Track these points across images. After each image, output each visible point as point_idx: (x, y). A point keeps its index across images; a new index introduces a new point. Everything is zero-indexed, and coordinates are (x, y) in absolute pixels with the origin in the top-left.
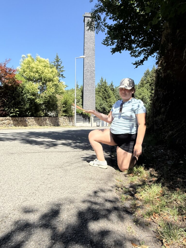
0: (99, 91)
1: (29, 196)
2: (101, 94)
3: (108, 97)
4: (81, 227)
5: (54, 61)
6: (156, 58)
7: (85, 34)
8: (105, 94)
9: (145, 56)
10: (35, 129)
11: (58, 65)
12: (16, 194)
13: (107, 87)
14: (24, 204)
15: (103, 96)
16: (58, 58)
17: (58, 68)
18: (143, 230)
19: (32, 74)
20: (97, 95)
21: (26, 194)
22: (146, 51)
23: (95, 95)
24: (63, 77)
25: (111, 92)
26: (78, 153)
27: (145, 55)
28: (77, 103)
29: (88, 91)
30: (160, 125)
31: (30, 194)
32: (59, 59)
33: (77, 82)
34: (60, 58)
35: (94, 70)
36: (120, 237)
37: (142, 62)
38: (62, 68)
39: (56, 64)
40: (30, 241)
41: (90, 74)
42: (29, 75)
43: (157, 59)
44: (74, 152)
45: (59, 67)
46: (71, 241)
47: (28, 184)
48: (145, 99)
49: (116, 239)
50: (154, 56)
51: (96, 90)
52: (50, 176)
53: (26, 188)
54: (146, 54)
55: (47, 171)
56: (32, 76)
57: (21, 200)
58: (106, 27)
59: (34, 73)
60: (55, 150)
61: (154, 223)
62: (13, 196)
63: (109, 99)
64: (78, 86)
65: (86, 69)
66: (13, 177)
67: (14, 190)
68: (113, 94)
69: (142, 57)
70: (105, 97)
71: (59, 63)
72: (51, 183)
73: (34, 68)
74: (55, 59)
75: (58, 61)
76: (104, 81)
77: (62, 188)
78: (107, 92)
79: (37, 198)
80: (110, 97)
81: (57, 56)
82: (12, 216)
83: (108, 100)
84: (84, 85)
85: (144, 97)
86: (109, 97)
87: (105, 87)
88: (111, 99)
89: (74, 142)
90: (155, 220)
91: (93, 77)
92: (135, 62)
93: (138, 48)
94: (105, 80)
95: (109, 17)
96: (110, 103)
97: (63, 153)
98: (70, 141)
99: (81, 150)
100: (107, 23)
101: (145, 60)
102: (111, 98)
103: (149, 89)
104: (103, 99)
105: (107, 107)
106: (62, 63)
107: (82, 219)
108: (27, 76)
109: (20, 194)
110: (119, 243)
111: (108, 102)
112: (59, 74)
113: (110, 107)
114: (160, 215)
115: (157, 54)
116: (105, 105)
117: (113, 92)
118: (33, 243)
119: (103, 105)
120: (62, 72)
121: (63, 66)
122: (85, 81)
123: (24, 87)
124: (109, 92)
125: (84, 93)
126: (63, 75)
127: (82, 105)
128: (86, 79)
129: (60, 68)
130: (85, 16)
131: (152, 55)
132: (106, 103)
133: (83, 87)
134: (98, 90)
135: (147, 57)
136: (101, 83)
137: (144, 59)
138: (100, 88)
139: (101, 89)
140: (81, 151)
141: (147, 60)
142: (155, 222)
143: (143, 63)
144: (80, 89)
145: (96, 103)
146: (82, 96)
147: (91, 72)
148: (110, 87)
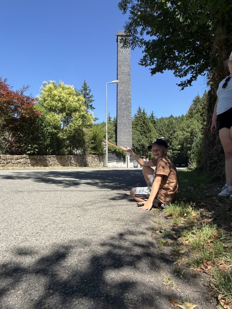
0: (136, 125)
1: (31, 236)
2: (139, 128)
3: (147, 132)
4: (95, 275)
5: (82, 90)
6: (207, 76)
7: (118, 55)
8: (144, 127)
9: (192, 75)
10: (56, 169)
11: (86, 94)
12: (14, 233)
13: (146, 119)
14: (21, 245)
16: (87, 86)
17: (86, 98)
18: (188, 283)
19: (54, 103)
20: (134, 129)
21: (28, 234)
22: (194, 69)
23: (131, 129)
24: (92, 108)
25: (151, 125)
26: (106, 193)
27: (192, 73)
28: (108, 139)
29: (123, 125)
30: (215, 157)
31: (32, 234)
33: (109, 114)
35: (130, 99)
36: (152, 290)
37: (189, 82)
38: (90, 97)
39: (84, 92)
40: (17, 289)
41: (125, 104)
42: (51, 104)
43: (208, 78)
44: (101, 192)
45: (87, 96)
46: (77, 292)
47: (33, 223)
48: (195, 132)
49: (145, 292)
50: (205, 74)
51: (132, 123)
52: (64, 215)
53: (29, 227)
54: (194, 72)
55: (62, 210)
56: (53, 106)
57: (19, 240)
58: (143, 43)
59: (56, 102)
60: (77, 189)
61: (205, 274)
62: (10, 235)
63: (149, 133)
64: (111, 118)
65: (120, 98)
66: (16, 214)
67: (12, 229)
68: (154, 127)
69: (189, 76)
70: (144, 132)
71: (88, 92)
72: (64, 223)
73: (56, 96)
74: (82, 87)
75: (85, 89)
76: (142, 112)
77: (77, 229)
78: (146, 125)
79: (41, 239)
80: (150, 132)
81: (85, 83)
82: (2, 258)
83: (148, 135)
84: (118, 117)
85: (194, 130)
86: (149, 131)
87: (143, 119)
89: (103, 181)
90: (207, 270)
91: (128, 107)
92: (180, 83)
93: (184, 66)
94: (144, 111)
95: (146, 32)
96: (150, 138)
97: (87, 193)
98: (98, 181)
99: (109, 189)
100: (143, 39)
101: (193, 80)
102: (151, 133)
103: (199, 121)
104: (141, 134)
105: (147, 144)
106: (90, 91)
107: (99, 265)
108: (48, 106)
109: (20, 234)
110: (150, 297)
111: (148, 137)
112: (88, 105)
114: (214, 264)
115: (208, 72)
116: (145, 141)
117: (154, 125)
118: (22, 293)
119: (141, 141)
120: (91, 102)
121: (92, 95)
122: (119, 112)
123: (44, 118)
124: (149, 125)
125: (118, 127)
126: (93, 106)
127: (116, 141)
128: (120, 109)
129: (89, 98)
130: (119, 34)
131: (202, 74)
132: (145, 139)
133: (117, 120)
134: (135, 123)
135: (195, 76)
136: (139, 114)
137: (191, 78)
138: (137, 120)
139: (139, 121)
140: (110, 191)
141: (195, 80)
142: (206, 272)
143: (192, 84)
144: (114, 122)
145: (133, 139)
146: (116, 131)
147: (127, 101)
148: (150, 119)
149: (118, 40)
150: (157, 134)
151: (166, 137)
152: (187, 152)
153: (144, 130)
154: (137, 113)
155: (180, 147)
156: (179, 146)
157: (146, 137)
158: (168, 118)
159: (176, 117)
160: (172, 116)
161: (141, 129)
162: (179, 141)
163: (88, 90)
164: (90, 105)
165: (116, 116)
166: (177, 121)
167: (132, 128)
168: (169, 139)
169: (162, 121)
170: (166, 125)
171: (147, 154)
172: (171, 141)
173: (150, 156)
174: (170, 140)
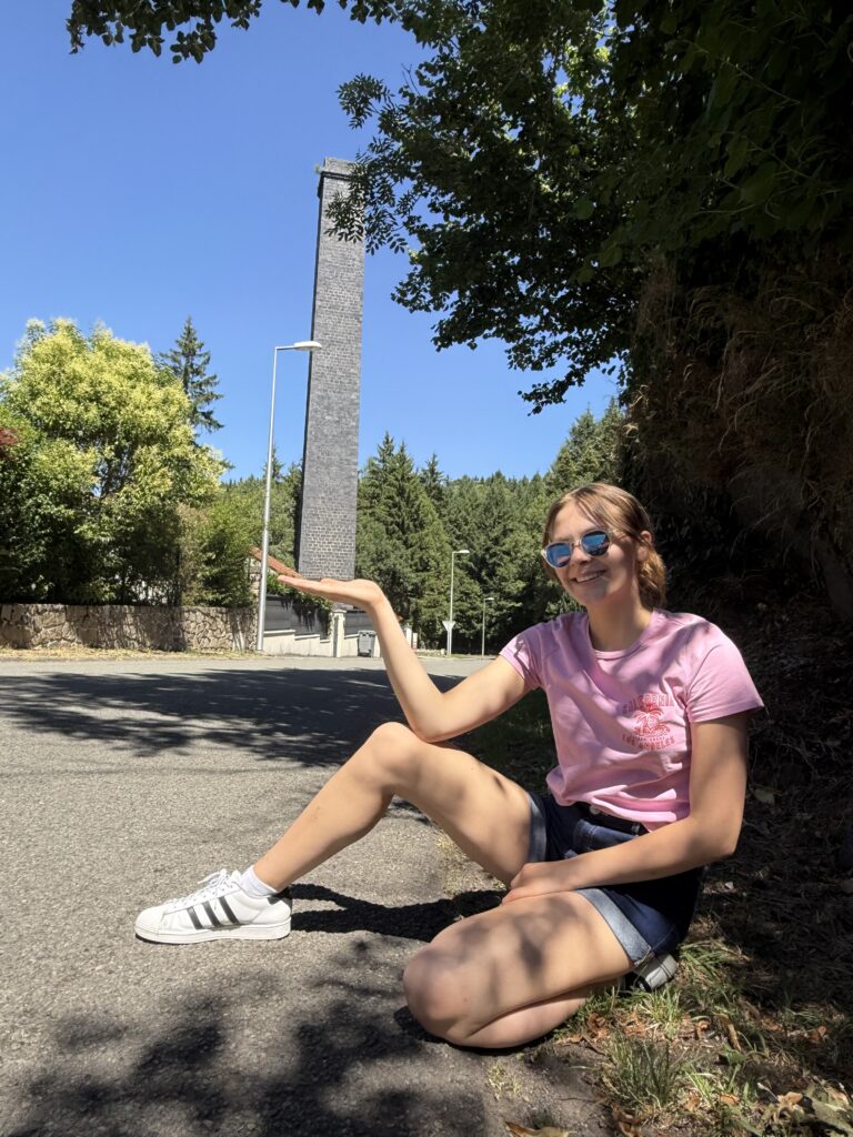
0: (374, 498)
1: (86, 960)
2: (380, 510)
3: (411, 526)
5: (175, 353)
6: (619, 378)
8: (400, 509)
9: (573, 367)
10: (65, 660)
11: (190, 370)
12: (28, 950)
13: (409, 479)
15: (390, 519)
16: (195, 339)
17: (189, 385)
18: (549, 1080)
19: (70, 406)
20: (365, 514)
22: (578, 347)
23: (354, 511)
24: (210, 424)
25: (425, 501)
28: (270, 544)
29: (323, 495)
32: (197, 342)
33: (274, 451)
34: (200, 337)
35: (357, 404)
36: (463, 1103)
37: (561, 388)
38: (207, 382)
39: (184, 363)
41: (337, 419)
42: (58, 411)
44: (263, 774)
45: (195, 379)
49: (445, 1109)
50: (613, 369)
51: (359, 490)
52: (165, 878)
56: (68, 416)
59: (79, 403)
61: (591, 1052)
63: (416, 531)
64: (280, 467)
65: (319, 397)
68: (438, 510)
70: (398, 524)
71: (198, 361)
73: (81, 380)
74: (177, 341)
76: (395, 452)
78: (407, 500)
80: (422, 526)
81: (189, 332)
83: (413, 537)
84: (306, 465)
86: (417, 523)
87: (399, 477)
88: (427, 535)
89: (265, 726)
90: (595, 1040)
91: (348, 433)
92: (532, 390)
94: (402, 450)
96: (421, 549)
97: (214, 779)
98: (247, 725)
99: (297, 764)
101: (573, 384)
102: (426, 531)
104: (390, 534)
105: (409, 569)
106: (209, 359)
108: (48, 415)
109: (47, 952)
111: (411, 546)
112: (195, 411)
113: (422, 571)
114: (613, 1024)
115: (623, 362)
116: (401, 557)
117: (436, 503)
119: (388, 557)
120: (208, 400)
121: (215, 377)
122: (312, 447)
123: (26, 462)
124: (417, 503)
125: (306, 501)
126: (213, 417)
127: (296, 554)
128: (316, 437)
129: (200, 385)
130: (327, 170)
131: (603, 365)
132: (403, 550)
133: (303, 474)
134: (371, 490)
135: (581, 370)
136: (384, 461)
137: (569, 376)
138: (377, 483)
139: (384, 486)
141: (580, 384)
142: (593, 1047)
144: (289, 480)
145: (358, 550)
146: (297, 516)
147: (341, 409)
148: (423, 481)
149: (324, 191)
150: (445, 537)
151: (477, 547)
152: (545, 606)
153: (400, 520)
154: (378, 456)
155: (524, 589)
156: (521, 585)
157: (407, 545)
158: (485, 479)
159: (515, 481)
160: (498, 475)
161: (391, 515)
162: (521, 566)
163: (200, 355)
164: (205, 411)
165: (298, 461)
166: (515, 494)
167: (358, 509)
168: (487, 556)
169: (467, 491)
170: (477, 506)
171: (405, 604)
172: (494, 563)
173: (416, 613)
174: (491, 561)
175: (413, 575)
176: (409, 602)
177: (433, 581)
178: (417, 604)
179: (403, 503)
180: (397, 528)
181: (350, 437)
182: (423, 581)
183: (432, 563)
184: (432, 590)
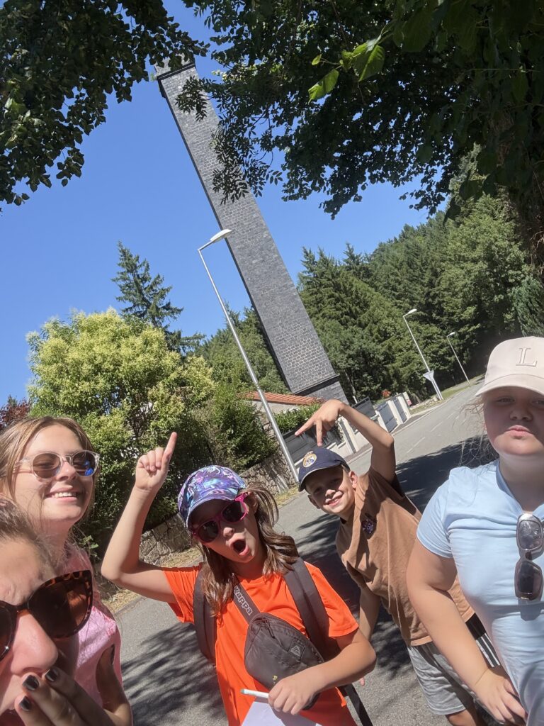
0: (318, 303)
2: (328, 310)
3: (358, 309)
7: (184, 132)
8: (343, 302)
11: (138, 281)
13: (338, 274)
15: (339, 313)
17: (144, 291)
20: (318, 319)
23: (309, 322)
24: (173, 312)
25: (359, 285)
29: (280, 322)
32: (133, 257)
33: (227, 306)
34: (134, 253)
35: (270, 240)
38: (155, 283)
39: (132, 278)
41: (262, 259)
45: (146, 285)
51: (304, 302)
63: (365, 312)
64: (237, 316)
65: (239, 249)
68: (372, 285)
70: (347, 314)
71: (141, 271)
74: (119, 265)
75: (132, 268)
76: (317, 259)
78: (346, 291)
80: (367, 305)
81: (124, 252)
83: (364, 318)
84: (257, 306)
86: (362, 305)
87: (330, 277)
88: (374, 310)
91: (275, 266)
94: (322, 255)
96: (375, 323)
102: (371, 307)
103: (496, 213)
104: (345, 324)
105: (373, 344)
106: (148, 266)
111: (366, 325)
112: (158, 309)
113: (384, 340)
116: (362, 338)
117: (368, 280)
119: (352, 343)
120: (162, 297)
121: (159, 277)
122: (253, 290)
124: (354, 289)
125: (267, 327)
126: (173, 306)
127: (283, 378)
128: (253, 281)
129: (151, 287)
130: (160, 74)
132: (360, 332)
133: (256, 311)
134: (313, 298)
136: (312, 271)
138: (315, 290)
139: (322, 290)
144: (248, 322)
145: (327, 350)
146: (268, 347)
147: (262, 249)
148: (349, 269)
149: (166, 90)
150: (388, 304)
151: (419, 297)
153: (347, 309)
154: (306, 270)
155: (475, 312)
156: (471, 310)
157: (363, 326)
158: (398, 239)
159: (422, 225)
160: (407, 228)
161: (338, 309)
162: (464, 297)
163: (141, 266)
164: (165, 305)
165: (249, 306)
166: (428, 238)
167: (311, 317)
168: (430, 300)
169: (388, 257)
170: (401, 264)
171: (384, 372)
172: (440, 303)
173: (397, 375)
174: (436, 302)
175: (379, 347)
176: (387, 370)
177: (397, 343)
178: (393, 368)
179: (343, 296)
180: (347, 317)
181: (278, 267)
182: (390, 348)
183: (390, 329)
184: (401, 351)
